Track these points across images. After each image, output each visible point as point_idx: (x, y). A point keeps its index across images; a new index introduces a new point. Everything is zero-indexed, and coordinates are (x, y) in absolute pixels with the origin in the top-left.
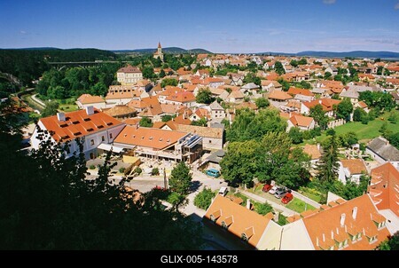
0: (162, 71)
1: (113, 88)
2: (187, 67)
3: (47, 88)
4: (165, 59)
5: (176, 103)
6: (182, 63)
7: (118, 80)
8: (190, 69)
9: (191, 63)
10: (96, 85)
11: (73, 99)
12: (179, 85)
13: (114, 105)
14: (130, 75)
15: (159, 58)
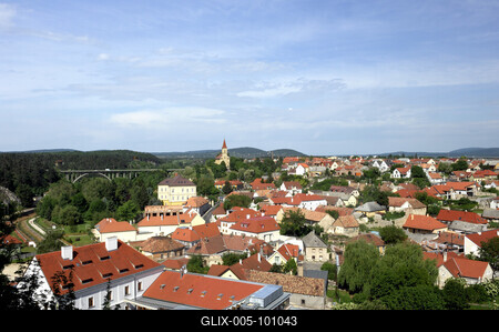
0: (227, 183)
1: (149, 209)
2: (265, 178)
3: (52, 208)
4: (232, 165)
5: (248, 234)
6: (258, 172)
7: (159, 197)
8: (270, 180)
9: (273, 170)
10: (126, 205)
11: (87, 226)
12: (253, 204)
13: (150, 236)
14: (178, 190)
15: (223, 163)
